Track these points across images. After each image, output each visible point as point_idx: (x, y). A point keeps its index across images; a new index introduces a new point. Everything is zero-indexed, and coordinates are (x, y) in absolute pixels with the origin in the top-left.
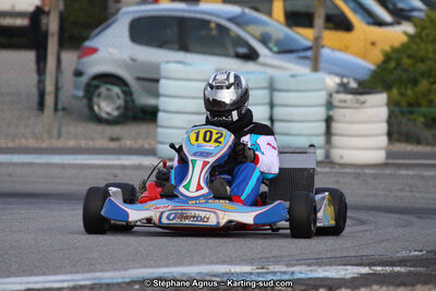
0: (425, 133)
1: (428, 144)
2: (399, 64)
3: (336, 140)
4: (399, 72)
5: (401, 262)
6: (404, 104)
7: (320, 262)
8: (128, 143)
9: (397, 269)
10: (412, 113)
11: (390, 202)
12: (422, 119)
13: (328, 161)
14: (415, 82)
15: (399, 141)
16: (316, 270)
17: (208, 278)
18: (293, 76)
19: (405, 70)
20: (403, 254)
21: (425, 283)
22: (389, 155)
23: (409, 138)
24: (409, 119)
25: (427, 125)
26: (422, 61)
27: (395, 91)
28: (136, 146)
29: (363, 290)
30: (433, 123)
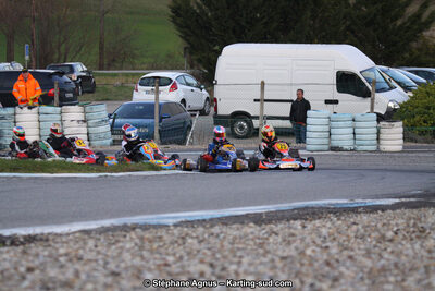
0: (419, 138)
1: (420, 142)
2: (407, 109)
3: (381, 142)
5: (413, 196)
6: (410, 126)
7: (377, 197)
9: (412, 200)
10: (413, 129)
11: (405, 168)
12: (417, 132)
13: (378, 151)
14: (414, 117)
15: (408, 141)
16: (376, 201)
18: (362, 115)
19: (410, 112)
20: (414, 192)
21: (425, 207)
22: (404, 147)
23: (412, 140)
24: (412, 132)
25: (420, 135)
27: (406, 121)
29: (398, 211)
30: (422, 133)
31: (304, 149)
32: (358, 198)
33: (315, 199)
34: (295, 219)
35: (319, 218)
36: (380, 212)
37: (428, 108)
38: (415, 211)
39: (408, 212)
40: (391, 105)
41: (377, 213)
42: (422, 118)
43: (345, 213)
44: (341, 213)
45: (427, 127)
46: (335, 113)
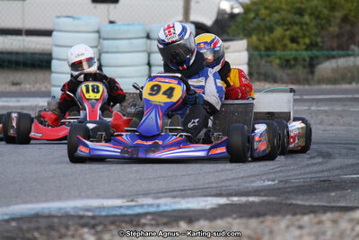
0: (280, 73)
1: (283, 82)
2: (257, 15)
4: (257, 21)
5: (256, 192)
6: (263, 48)
7: (183, 193)
8: (27, 87)
9: (251, 199)
10: (268, 56)
12: (278, 61)
14: (271, 30)
15: (259, 80)
16: (179, 202)
17: (81, 213)
19: (263, 19)
20: (258, 184)
23: (267, 78)
24: (267, 62)
25: (281, 66)
26: (277, 12)
28: (33, 90)
30: (287, 64)
31: (47, 94)
32: (146, 195)
33: (59, 198)
37: (300, 12)
40: (226, 6)
41: (178, 226)
42: (288, 33)
43: (112, 227)
44: (105, 225)
45: (297, 50)
46: (111, 22)
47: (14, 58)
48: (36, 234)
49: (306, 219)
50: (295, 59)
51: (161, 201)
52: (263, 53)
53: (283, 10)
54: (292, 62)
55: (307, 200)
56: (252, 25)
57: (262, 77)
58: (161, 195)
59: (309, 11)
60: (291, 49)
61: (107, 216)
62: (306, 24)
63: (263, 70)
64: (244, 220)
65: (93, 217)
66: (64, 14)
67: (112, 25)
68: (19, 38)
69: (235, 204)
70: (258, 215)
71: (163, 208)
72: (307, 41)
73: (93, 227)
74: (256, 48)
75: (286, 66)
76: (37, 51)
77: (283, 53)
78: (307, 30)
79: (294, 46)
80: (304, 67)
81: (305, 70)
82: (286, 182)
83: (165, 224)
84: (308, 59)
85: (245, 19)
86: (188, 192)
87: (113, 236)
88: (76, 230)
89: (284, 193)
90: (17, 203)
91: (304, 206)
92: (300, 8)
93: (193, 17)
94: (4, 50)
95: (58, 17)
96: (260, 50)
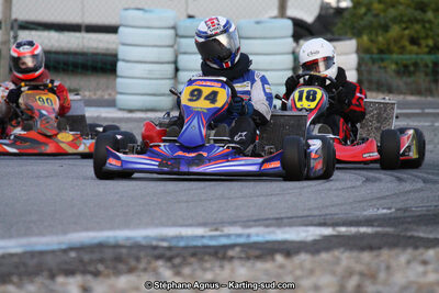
0: (398, 82)
1: (400, 93)
2: (369, 10)
4: (369, 18)
5: (368, 222)
6: (375, 50)
7: (279, 222)
8: (87, 94)
9: (363, 230)
10: (382, 60)
12: (393, 67)
14: (386, 28)
15: (370, 90)
16: (274, 232)
17: (154, 243)
18: (258, 23)
19: (377, 16)
20: (370, 212)
23: (380, 87)
24: (380, 67)
25: (398, 73)
26: (393, 6)
27: (365, 38)
28: (94, 97)
29: (324, 256)
30: (405, 70)
31: (112, 104)
32: (233, 223)
33: (127, 225)
34: (69, 273)
35: (131, 270)
36: (279, 258)
37: (422, 8)
38: (366, 256)
39: (346, 258)
41: (273, 260)
42: (407, 32)
43: (193, 260)
44: (184, 258)
45: (417, 54)
46: (190, 17)
47: (71, 58)
48: (101, 267)
49: (431, 253)
50: (416, 64)
51: (253, 231)
52: (375, 56)
53: (401, 4)
54: (412, 69)
55: (431, 232)
56: (362, 23)
57: (374, 86)
58: (251, 223)
59: (433, 6)
60: (411, 53)
61: (185, 248)
62: (430, 22)
63: (375, 77)
64: (355, 254)
65: (170, 248)
66: (133, 6)
67: (191, 20)
68: (78, 35)
69: (343, 236)
70: (371, 248)
71: (254, 239)
72: (431, 42)
73: (170, 259)
74: (367, 51)
75: (404, 73)
76: (99, 51)
77: (401, 56)
78: (431, 29)
79: (415, 48)
80: (427, 74)
81: (428, 79)
82: (406, 210)
83: (258, 258)
84: (431, 65)
85: (354, 15)
86: (285, 221)
87: (194, 270)
88: (149, 263)
89: (403, 223)
90: (76, 231)
91: (428, 239)
92: (422, 3)
93: (291, 12)
94: (59, 49)
95: (126, 9)
96: (372, 53)
